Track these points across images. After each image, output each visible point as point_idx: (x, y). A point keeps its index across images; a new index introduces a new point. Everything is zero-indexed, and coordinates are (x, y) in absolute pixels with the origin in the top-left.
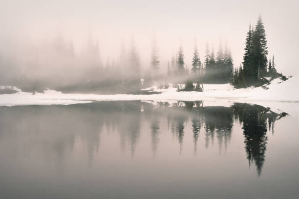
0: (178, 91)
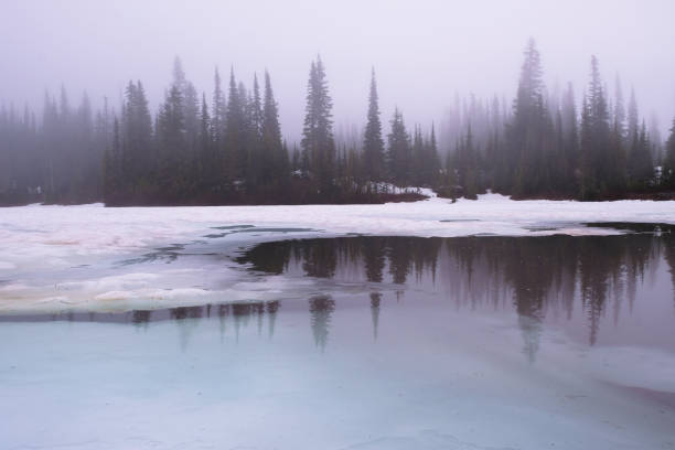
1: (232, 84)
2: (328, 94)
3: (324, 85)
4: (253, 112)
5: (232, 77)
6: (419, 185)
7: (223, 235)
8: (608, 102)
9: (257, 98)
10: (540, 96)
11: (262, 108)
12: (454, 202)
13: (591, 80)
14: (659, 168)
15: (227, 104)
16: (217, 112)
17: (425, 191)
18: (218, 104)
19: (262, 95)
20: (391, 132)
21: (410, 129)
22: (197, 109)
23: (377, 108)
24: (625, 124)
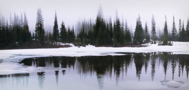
0: (158, 45)
1: (15, 15)
2: (42, 17)
3: (41, 15)
4: (21, 23)
5: (15, 13)
6: (69, 43)
7: (14, 57)
8: (120, 22)
9: (22, 19)
10: (103, 19)
11: (23, 21)
12: (79, 47)
13: (116, 15)
14: (133, 39)
15: (13, 21)
16: (11, 23)
17: (71, 44)
18: (11, 21)
19: (23, 18)
20: (61, 27)
21: (66, 27)
22: (5, 23)
23: (57, 21)
24: (124, 27)
